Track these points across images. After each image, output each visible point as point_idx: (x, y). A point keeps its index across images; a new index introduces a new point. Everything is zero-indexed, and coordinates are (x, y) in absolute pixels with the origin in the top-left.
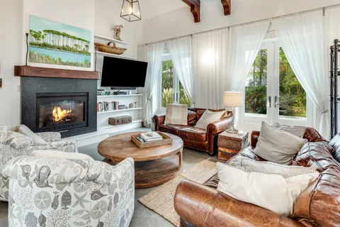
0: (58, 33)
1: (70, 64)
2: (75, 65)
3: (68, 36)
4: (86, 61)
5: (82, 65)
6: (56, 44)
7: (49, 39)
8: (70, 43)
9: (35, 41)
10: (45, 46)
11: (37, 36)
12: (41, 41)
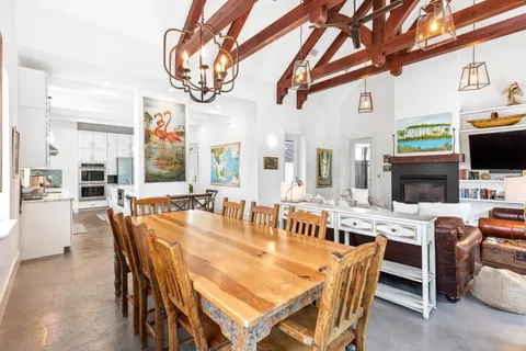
0: (418, 127)
1: (428, 150)
2: (434, 150)
3: (426, 126)
4: (446, 145)
5: (441, 150)
6: (416, 135)
7: (411, 134)
8: (428, 132)
9: (401, 138)
10: (408, 139)
11: (401, 134)
12: (405, 137)
